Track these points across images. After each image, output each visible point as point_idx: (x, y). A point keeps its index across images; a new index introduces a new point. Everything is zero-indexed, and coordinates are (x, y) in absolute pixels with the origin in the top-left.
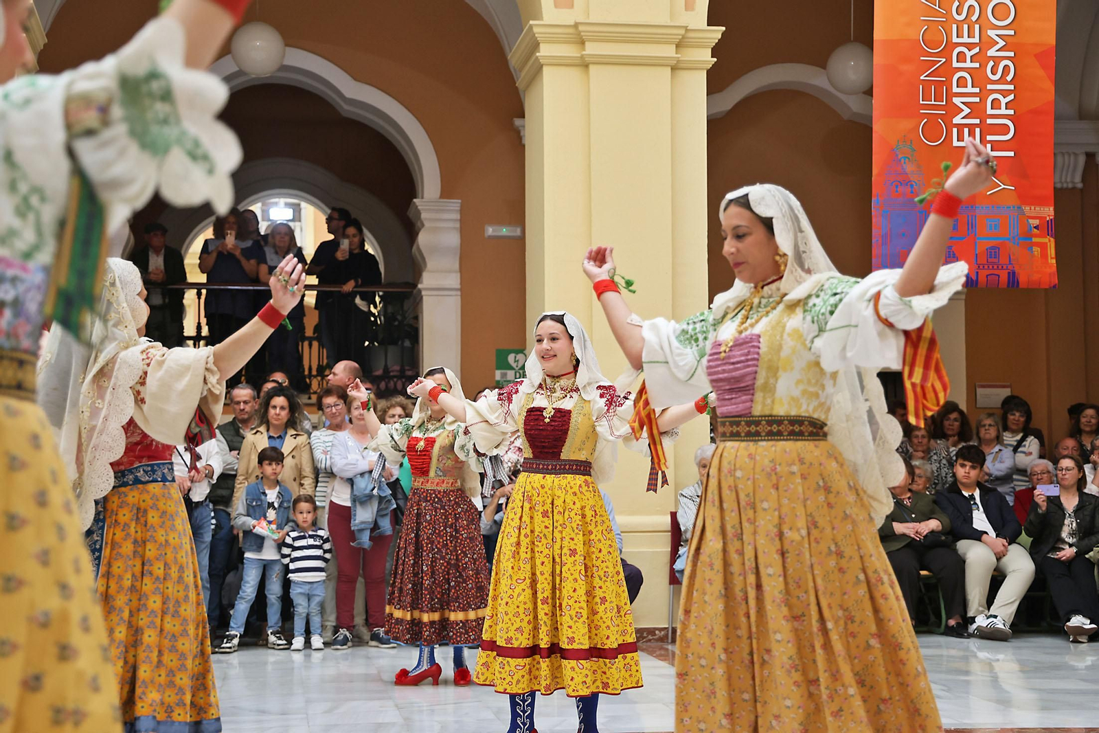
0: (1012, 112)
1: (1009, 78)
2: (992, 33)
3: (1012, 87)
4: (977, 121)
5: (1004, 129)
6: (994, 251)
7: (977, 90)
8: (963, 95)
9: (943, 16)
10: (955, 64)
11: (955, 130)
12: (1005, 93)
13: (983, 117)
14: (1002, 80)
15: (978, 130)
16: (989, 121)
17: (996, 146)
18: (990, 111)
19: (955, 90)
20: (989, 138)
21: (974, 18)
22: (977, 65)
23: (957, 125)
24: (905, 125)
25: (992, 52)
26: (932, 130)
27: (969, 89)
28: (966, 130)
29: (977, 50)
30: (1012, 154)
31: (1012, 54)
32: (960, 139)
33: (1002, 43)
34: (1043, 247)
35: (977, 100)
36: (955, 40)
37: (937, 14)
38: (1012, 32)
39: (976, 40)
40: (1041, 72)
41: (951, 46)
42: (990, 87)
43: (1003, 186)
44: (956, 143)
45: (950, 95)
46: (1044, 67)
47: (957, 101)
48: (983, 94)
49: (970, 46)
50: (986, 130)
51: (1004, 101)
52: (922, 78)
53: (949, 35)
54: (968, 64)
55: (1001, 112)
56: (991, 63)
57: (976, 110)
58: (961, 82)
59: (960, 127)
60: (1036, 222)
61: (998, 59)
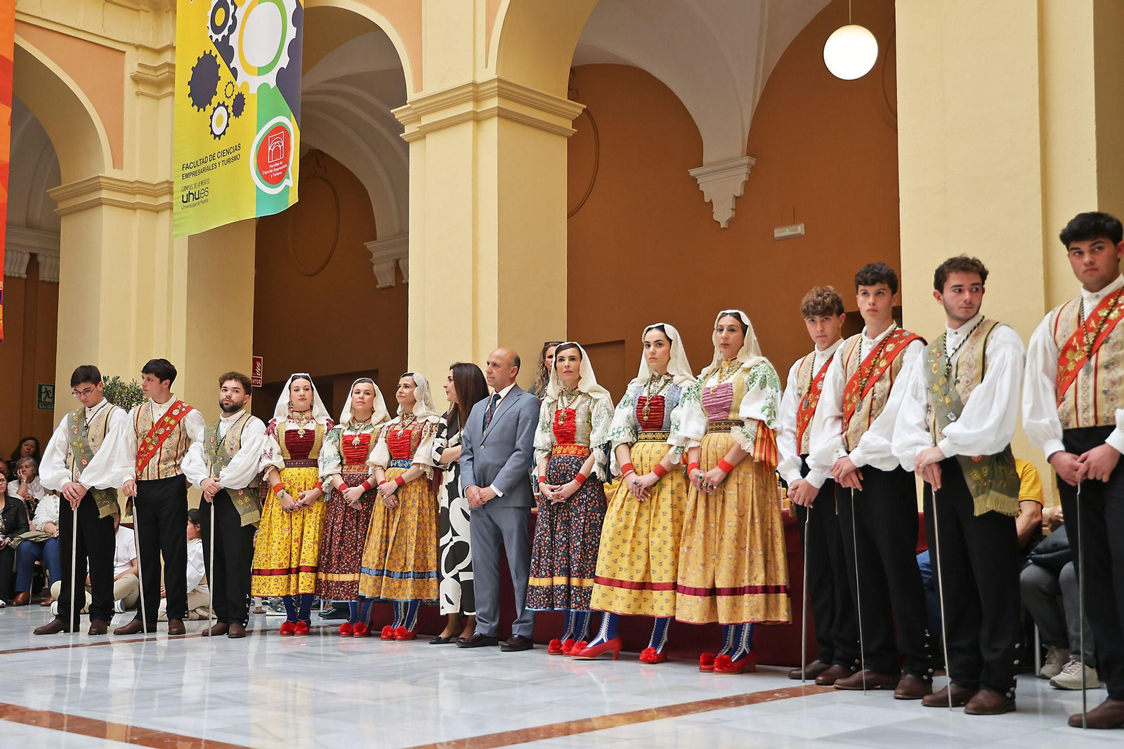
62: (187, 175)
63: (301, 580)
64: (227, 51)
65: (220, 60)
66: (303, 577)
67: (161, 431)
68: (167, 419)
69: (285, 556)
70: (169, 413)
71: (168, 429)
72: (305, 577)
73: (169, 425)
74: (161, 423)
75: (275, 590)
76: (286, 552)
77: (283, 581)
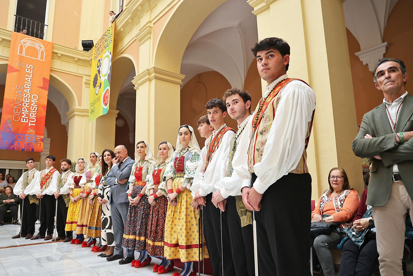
0: (36, 117)
1: (36, 110)
2: (32, 101)
3: (36, 112)
4: (28, 118)
5: (34, 120)
6: (29, 144)
7: (28, 111)
8: (25, 112)
9: (21, 96)
10: (23, 106)
11: (22, 119)
12: (34, 113)
13: (29, 117)
14: (34, 110)
15: (27, 119)
16: (30, 118)
17: (31, 123)
18: (30, 116)
19: (23, 111)
20: (30, 121)
21: (29, 97)
22: (28, 107)
23: (22, 118)
24: (10, 116)
25: (32, 105)
26: (16, 118)
27: (26, 111)
28: (25, 119)
29: (29, 104)
30: (35, 125)
31: (37, 106)
32: (23, 120)
33: (34, 103)
34: (41, 144)
35: (28, 113)
36: (24, 101)
37: (20, 95)
38: (37, 102)
39: (29, 102)
40: (43, 110)
41: (22, 102)
42: (31, 111)
43: (32, 131)
44: (22, 121)
45: (22, 112)
46: (44, 109)
47: (23, 113)
48: (29, 112)
49: (27, 103)
50: (29, 119)
51: (34, 114)
52: (15, 107)
53: (22, 100)
54: (26, 106)
55: (33, 116)
56: (32, 107)
57: (27, 115)
58: (24, 109)
59: (23, 118)
60: (39, 139)
61: (33, 106)
62: (92, 106)
63: (73, 226)
64: (99, 71)
65: (98, 75)
66: (74, 225)
67: (47, 177)
68: (49, 173)
69: (71, 218)
70: (50, 172)
71: (49, 176)
72: (75, 225)
73: (49, 175)
74: (47, 175)
75: (67, 229)
76: (71, 216)
77: (70, 226)
